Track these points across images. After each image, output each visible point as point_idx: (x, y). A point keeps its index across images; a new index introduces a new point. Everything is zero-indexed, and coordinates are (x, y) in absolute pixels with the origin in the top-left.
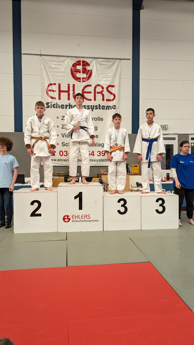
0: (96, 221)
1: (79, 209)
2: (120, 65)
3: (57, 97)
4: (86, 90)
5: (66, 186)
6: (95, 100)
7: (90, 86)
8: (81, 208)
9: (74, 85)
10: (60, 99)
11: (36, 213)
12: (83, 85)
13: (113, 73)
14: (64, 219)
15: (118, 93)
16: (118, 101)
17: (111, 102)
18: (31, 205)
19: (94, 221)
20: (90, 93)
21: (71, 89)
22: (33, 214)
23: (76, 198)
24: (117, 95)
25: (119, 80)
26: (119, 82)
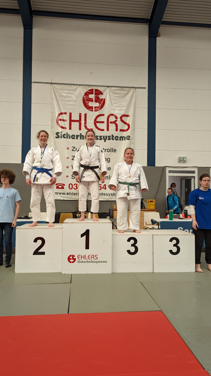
0: (104, 262)
1: (86, 249)
2: (135, 94)
3: (68, 127)
4: (99, 119)
6: (108, 130)
7: (103, 115)
8: (87, 247)
9: (86, 115)
10: (70, 129)
11: (39, 251)
12: (96, 114)
13: (128, 102)
14: (69, 259)
15: (132, 123)
16: (132, 132)
17: (125, 132)
18: (34, 242)
19: (102, 262)
20: (103, 122)
21: (83, 118)
22: (36, 252)
23: (82, 236)
24: (131, 125)
25: (134, 109)
26: (133, 111)
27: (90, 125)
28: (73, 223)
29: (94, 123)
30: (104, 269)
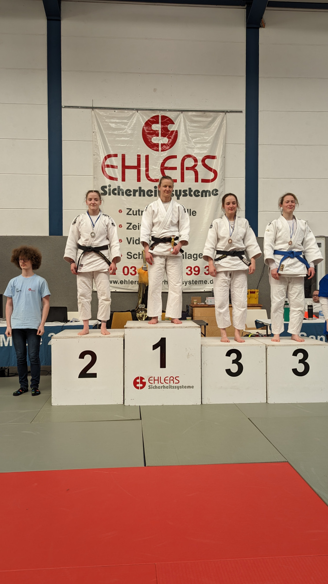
0: (189, 387)
1: (161, 367)
2: (225, 121)
3: (120, 177)
4: (169, 164)
5: (138, 328)
6: (183, 180)
7: (175, 157)
8: (163, 365)
9: (147, 157)
10: (123, 180)
11: (88, 372)
12: (163, 156)
13: (213, 135)
14: (135, 383)
15: (221, 169)
16: (221, 183)
17: (210, 184)
18: (80, 358)
19: (185, 387)
20: (175, 168)
21: (143, 162)
22: (84, 374)
23: (155, 347)
24: (220, 172)
25: (223, 146)
26: (223, 150)
27: (155, 173)
28: (141, 327)
29: (161, 169)
30: (189, 398)
